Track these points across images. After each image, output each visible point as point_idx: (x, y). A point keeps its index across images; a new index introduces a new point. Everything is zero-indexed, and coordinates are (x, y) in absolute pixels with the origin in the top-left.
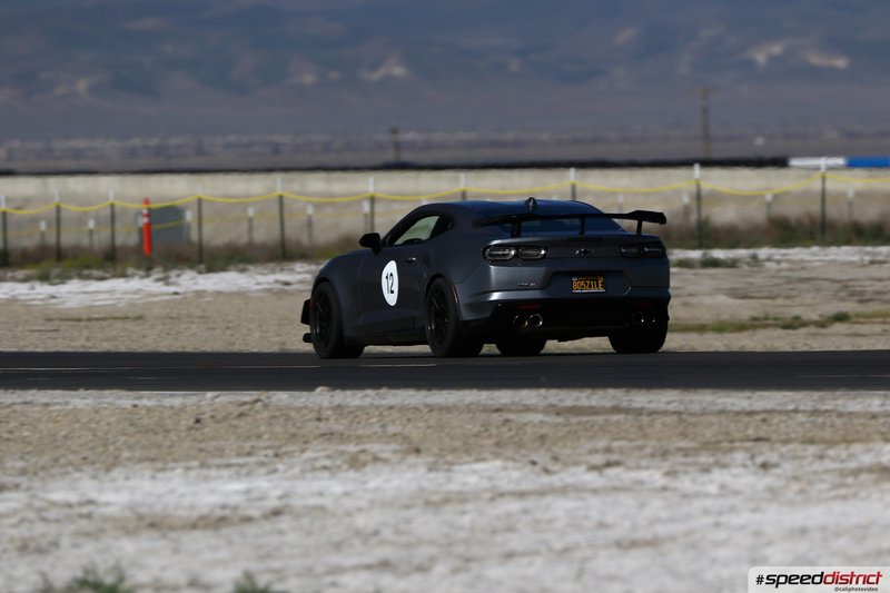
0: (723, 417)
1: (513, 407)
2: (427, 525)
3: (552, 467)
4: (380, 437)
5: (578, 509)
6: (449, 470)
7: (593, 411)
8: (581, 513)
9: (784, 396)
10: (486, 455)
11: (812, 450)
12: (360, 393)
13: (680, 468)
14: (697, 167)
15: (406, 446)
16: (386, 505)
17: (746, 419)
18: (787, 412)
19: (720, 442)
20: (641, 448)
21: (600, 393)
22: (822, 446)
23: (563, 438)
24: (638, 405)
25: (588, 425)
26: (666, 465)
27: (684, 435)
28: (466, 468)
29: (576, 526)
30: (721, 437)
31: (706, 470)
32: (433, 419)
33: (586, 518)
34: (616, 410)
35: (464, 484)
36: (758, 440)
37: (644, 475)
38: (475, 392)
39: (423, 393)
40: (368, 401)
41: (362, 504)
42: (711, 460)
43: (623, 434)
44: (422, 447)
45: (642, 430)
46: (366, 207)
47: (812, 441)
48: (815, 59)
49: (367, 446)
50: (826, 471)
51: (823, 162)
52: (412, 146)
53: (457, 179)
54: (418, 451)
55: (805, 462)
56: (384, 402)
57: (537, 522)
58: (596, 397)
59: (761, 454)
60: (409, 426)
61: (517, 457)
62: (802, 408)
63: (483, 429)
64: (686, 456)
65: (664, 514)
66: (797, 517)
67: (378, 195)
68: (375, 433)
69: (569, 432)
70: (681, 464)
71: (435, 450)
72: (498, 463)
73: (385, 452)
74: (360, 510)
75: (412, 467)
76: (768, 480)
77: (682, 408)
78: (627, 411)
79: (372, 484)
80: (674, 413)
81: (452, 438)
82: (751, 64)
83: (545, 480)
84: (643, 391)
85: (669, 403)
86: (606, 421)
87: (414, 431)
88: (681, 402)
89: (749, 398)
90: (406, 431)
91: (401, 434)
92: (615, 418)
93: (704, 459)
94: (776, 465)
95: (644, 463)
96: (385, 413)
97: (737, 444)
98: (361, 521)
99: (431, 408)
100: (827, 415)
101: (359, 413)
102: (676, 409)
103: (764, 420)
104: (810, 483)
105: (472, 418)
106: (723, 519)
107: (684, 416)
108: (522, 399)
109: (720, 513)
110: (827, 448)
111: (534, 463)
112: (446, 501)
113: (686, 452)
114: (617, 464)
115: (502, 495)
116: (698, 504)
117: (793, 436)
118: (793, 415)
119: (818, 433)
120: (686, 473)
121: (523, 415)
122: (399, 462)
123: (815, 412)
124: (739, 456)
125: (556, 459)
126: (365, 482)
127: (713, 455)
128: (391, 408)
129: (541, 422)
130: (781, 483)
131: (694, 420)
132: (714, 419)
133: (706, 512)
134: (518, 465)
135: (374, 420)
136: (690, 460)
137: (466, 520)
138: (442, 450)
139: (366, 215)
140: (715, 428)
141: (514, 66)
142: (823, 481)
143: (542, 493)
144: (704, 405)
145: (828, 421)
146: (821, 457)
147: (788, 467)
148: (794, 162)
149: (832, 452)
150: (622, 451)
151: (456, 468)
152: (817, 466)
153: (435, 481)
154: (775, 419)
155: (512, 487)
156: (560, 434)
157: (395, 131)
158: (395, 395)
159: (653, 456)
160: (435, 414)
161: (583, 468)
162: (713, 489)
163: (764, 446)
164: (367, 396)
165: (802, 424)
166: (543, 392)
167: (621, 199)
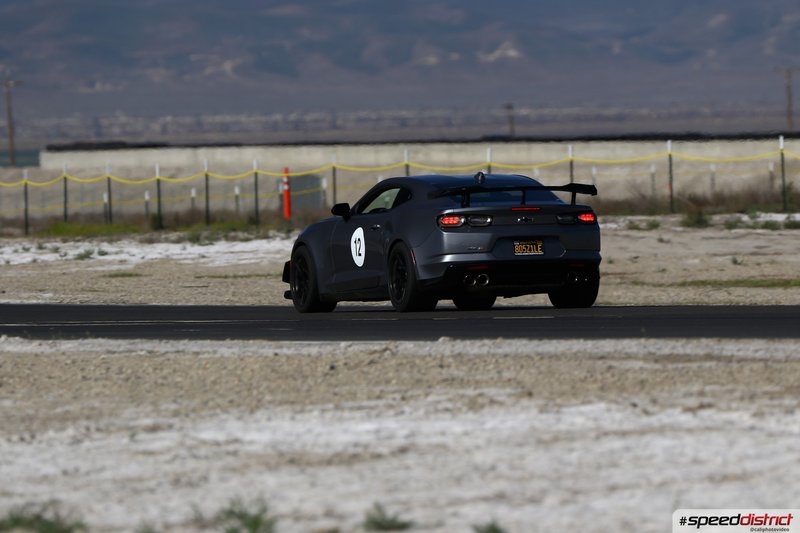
1: (616, 355)
2: (538, 461)
3: (650, 408)
4: (496, 382)
5: (675, 447)
6: (558, 412)
7: (688, 358)
8: (677, 451)
10: (592, 398)
12: (478, 343)
13: (766, 410)
14: (781, 139)
15: (519, 390)
16: (504, 443)
20: (731, 391)
21: (694, 342)
23: (662, 382)
24: (729, 353)
25: (684, 371)
26: (754, 407)
27: (770, 380)
28: (573, 409)
29: (672, 460)
31: (790, 411)
32: (544, 366)
33: (682, 454)
34: (709, 357)
35: (573, 424)
37: (734, 416)
38: (581, 341)
39: (535, 342)
40: (485, 350)
41: (481, 442)
42: (795, 402)
43: (715, 379)
44: (534, 391)
45: (732, 375)
49: (485, 390)
52: (526, 120)
53: (566, 150)
54: (530, 394)
56: (500, 351)
57: (637, 458)
58: (690, 346)
60: (523, 372)
61: (620, 400)
63: (589, 375)
65: (752, 451)
68: (492, 379)
69: (667, 377)
70: (767, 406)
71: (546, 394)
72: (602, 405)
73: (500, 395)
74: (478, 447)
75: (525, 409)
77: (768, 355)
78: (718, 358)
79: (489, 425)
80: (761, 360)
81: (561, 383)
83: (645, 420)
84: (733, 341)
85: (756, 351)
86: (699, 367)
87: (527, 377)
88: (767, 350)
90: (519, 377)
91: (515, 379)
92: (708, 364)
93: (788, 401)
95: (734, 405)
96: (501, 361)
98: (479, 458)
99: (542, 356)
101: (477, 361)
102: (762, 357)
105: (579, 365)
107: (770, 363)
108: (624, 348)
111: (635, 405)
112: (556, 439)
113: (772, 396)
114: (710, 406)
115: (606, 434)
116: (783, 442)
120: (772, 414)
121: (624, 362)
122: (514, 405)
125: (654, 401)
126: (483, 423)
127: (796, 398)
128: (506, 356)
129: (642, 369)
131: (778, 366)
132: (797, 366)
133: (790, 449)
134: (621, 407)
135: (491, 366)
136: (776, 402)
137: (574, 457)
138: (552, 393)
141: (617, 49)
143: (642, 432)
144: (788, 353)
150: (714, 394)
151: (565, 410)
153: (547, 422)
155: (615, 427)
156: (658, 379)
157: (509, 107)
158: (510, 344)
159: (742, 399)
160: (545, 361)
161: (678, 410)
162: (796, 429)
164: (484, 345)
166: (643, 341)
167: (713, 168)
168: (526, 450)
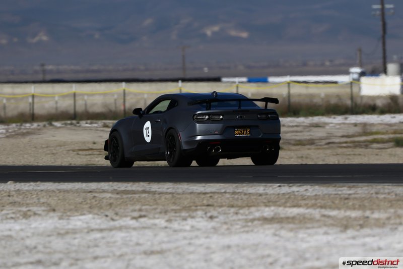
0: (192, 195)
1: (97, 191)
2: (58, 244)
3: (115, 217)
4: (37, 204)
5: (127, 237)
6: (68, 219)
7: (134, 192)
8: (128, 239)
9: (220, 186)
10: (85, 212)
11: (233, 210)
12: (28, 184)
13: (173, 218)
14: (180, 82)
15: (49, 208)
16: (39, 235)
17: (203, 196)
18: (221, 193)
19: (191, 207)
20: (155, 209)
21: (137, 184)
22: (237, 209)
23: (119, 205)
24: (154, 190)
25: (132, 198)
26: (167, 217)
27: (175, 203)
28: (76, 218)
29: (126, 244)
30: (192, 204)
31: (185, 219)
32: (61, 196)
33: (131, 241)
34: (144, 192)
35: (75, 225)
36: (208, 205)
37: (157, 221)
38: (80, 183)
39: (57, 184)
40: (31, 188)
41: (29, 234)
42: (187, 215)
43: (147, 203)
44: (56, 209)
45: (156, 201)
46: (30, 100)
47: (232, 206)
48: (233, 33)
49: (31, 208)
50: (239, 220)
51: (237, 80)
52: (51, 72)
53: (72, 87)
54: (54, 210)
55: (230, 216)
56: (39, 188)
57: (108, 243)
58: (135, 186)
59: (210, 212)
60: (50, 199)
61: (99, 213)
62: (228, 191)
63: (83, 200)
64: (176, 213)
65: (165, 239)
66: (226, 241)
67: (35, 94)
68: (35, 202)
69: (123, 202)
70: (173, 216)
71: (62, 210)
72: (90, 216)
73: (39, 211)
74: (28, 237)
75: (52, 217)
76: (213, 224)
77: (174, 191)
78: (149, 192)
79: (34, 225)
80: (170, 193)
81: (70, 205)
82: (205, 35)
83: (112, 223)
84: (156, 183)
85: (168, 189)
86: (139, 197)
87: (53, 201)
88: (174, 188)
89: (204, 187)
90: (49, 202)
91: (46, 203)
92: (144, 195)
93: (184, 214)
94: (216, 217)
95: (157, 216)
96: (39, 193)
97: (199, 207)
98: (28, 242)
99: (60, 191)
100: (239, 194)
101: (27, 193)
102: (171, 192)
103: (211, 197)
104: (232, 225)
105: (79, 195)
106: (193, 241)
107: (174, 195)
108: (101, 187)
109: (191, 239)
110: (239, 210)
111: (107, 216)
112: (67, 233)
113: (176, 211)
114: (144, 216)
115: (92, 230)
116: (181, 235)
117: (224, 204)
118: (224, 194)
119: (235, 203)
120: (176, 220)
121: (101, 194)
122: (46, 215)
123: (234, 193)
124: (200, 213)
125: (117, 214)
126: (30, 225)
127: (188, 212)
128: (42, 191)
129: (110, 197)
130: (219, 225)
131: (179, 196)
132: (188, 196)
133: (185, 238)
134: (99, 217)
135: (34, 196)
136: (178, 214)
137: (76, 242)
138: (65, 210)
139: (30, 104)
140: (189, 200)
141: (97, 36)
142: (237, 224)
143: (111, 230)
144: (184, 190)
145: (240, 197)
146: (237, 213)
147: (222, 218)
148: (224, 80)
149: (241, 211)
150: (147, 211)
151: (72, 218)
152: (235, 217)
153: (62, 224)
154: (216, 196)
155: (97, 227)
156: (119, 203)
157: (43, 65)
158: (44, 185)
159: (161, 213)
160: (62, 193)
161: (129, 218)
162: (188, 228)
163: (211, 209)
164: (31, 185)
165: (228, 198)
166: (111, 183)
167: (146, 96)
168: (52, 238)
